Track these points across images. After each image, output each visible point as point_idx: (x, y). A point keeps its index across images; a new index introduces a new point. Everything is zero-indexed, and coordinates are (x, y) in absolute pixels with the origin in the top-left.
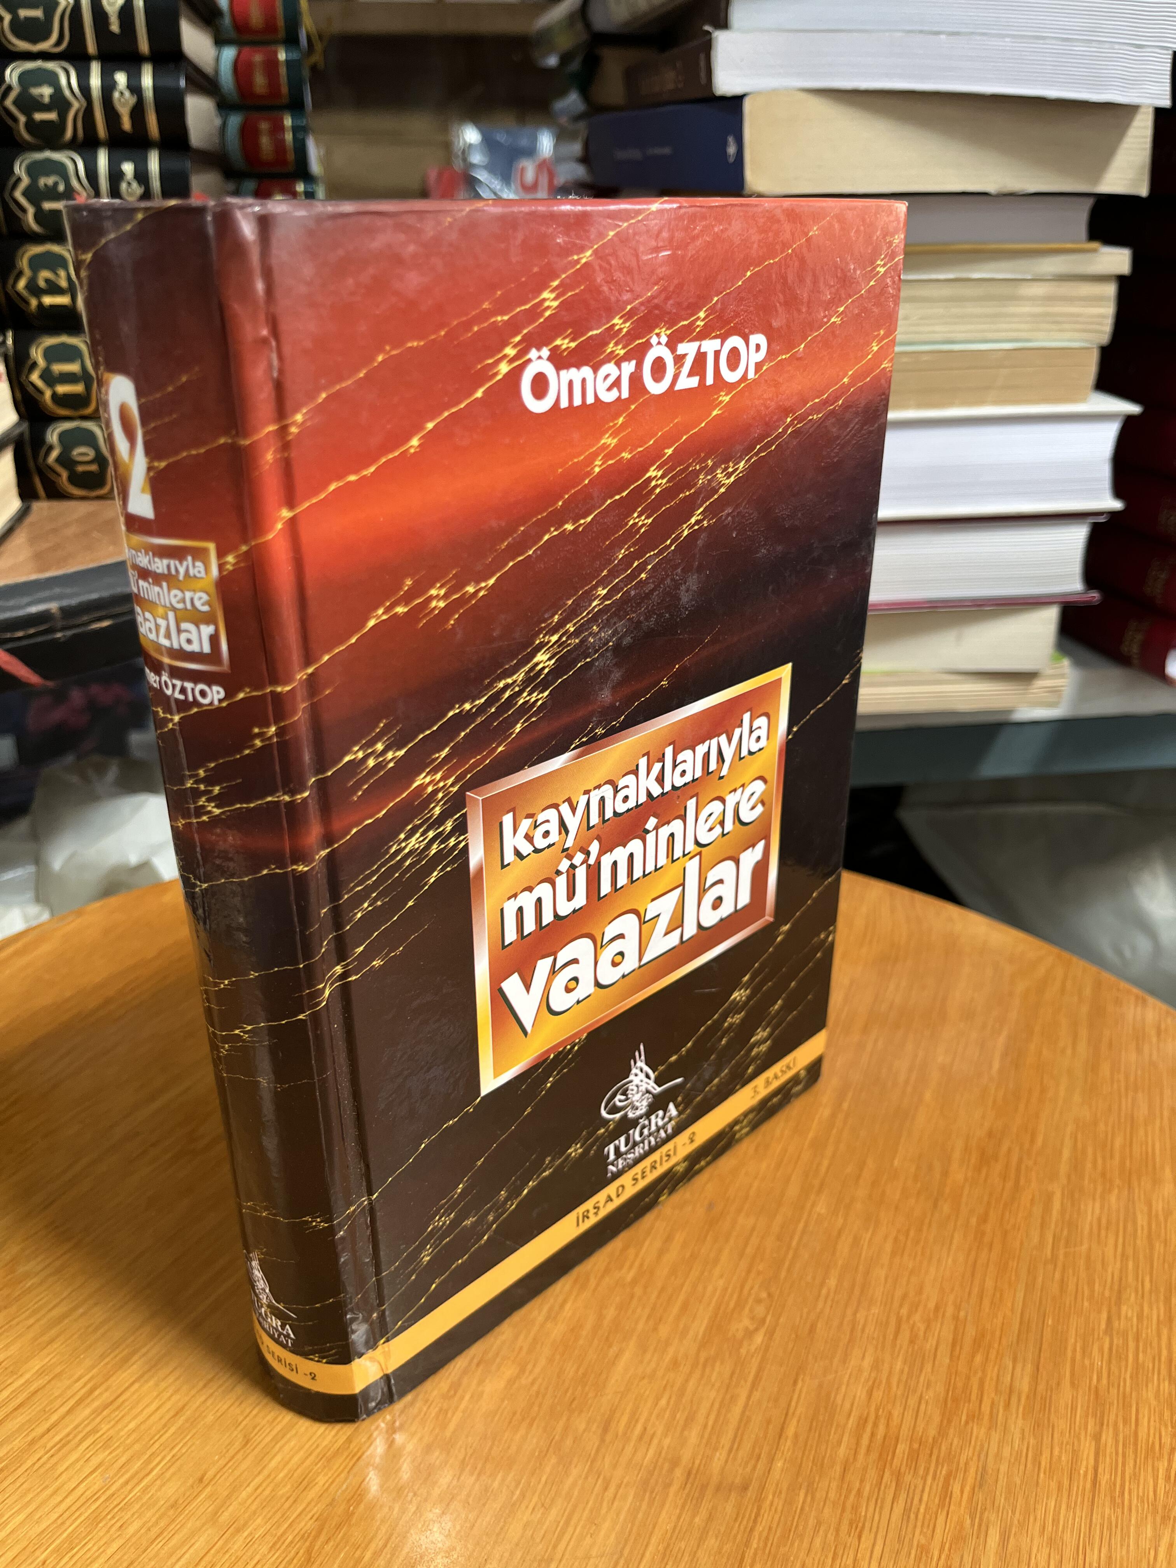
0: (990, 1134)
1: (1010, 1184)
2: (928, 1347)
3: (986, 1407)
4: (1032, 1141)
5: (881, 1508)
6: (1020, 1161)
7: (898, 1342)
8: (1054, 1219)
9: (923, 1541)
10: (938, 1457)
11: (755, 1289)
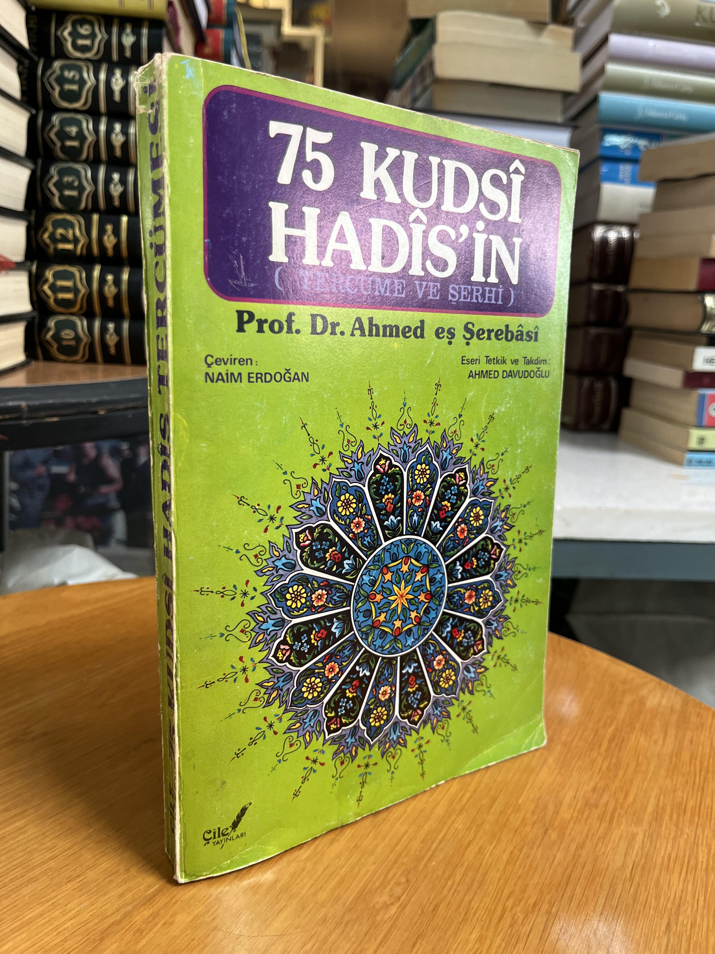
0: (594, 790)
1: (604, 826)
4: (626, 797)
6: (615, 810)
8: (635, 852)
11: (398, 875)
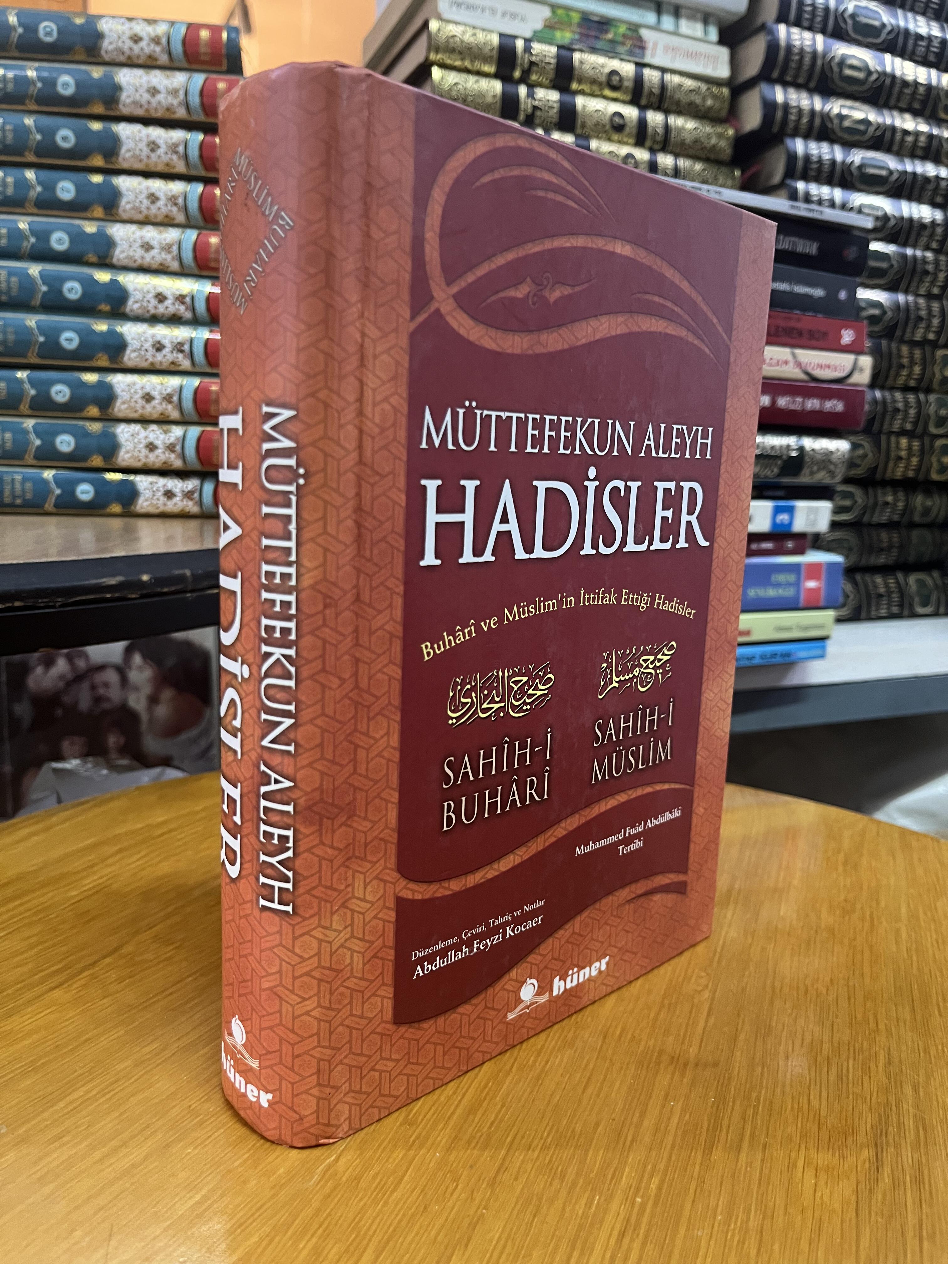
0: (846, 900)
1: (867, 925)
2: (830, 998)
3: (882, 1027)
5: (820, 1073)
7: (809, 995)
9: (856, 1090)
10: (854, 1050)
11: (697, 970)
